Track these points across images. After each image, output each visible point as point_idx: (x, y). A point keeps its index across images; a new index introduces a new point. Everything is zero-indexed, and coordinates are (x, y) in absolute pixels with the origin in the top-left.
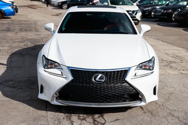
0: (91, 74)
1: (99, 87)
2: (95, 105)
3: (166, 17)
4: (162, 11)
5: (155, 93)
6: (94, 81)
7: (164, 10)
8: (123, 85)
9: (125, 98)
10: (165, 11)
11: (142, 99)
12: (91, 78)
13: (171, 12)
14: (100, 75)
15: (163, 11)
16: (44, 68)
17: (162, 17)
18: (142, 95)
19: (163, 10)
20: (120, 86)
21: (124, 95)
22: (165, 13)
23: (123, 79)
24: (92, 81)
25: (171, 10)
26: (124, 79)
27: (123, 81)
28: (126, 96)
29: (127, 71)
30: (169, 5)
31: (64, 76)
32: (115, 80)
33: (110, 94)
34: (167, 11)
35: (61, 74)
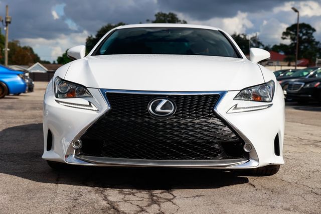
0: (147, 100)
1: (161, 124)
2: (154, 162)
3: (310, 96)
4: (302, 86)
5: (277, 152)
6: (152, 112)
7: (306, 83)
8: (211, 121)
9: (214, 149)
10: (308, 86)
11: (251, 155)
12: (147, 105)
13: (318, 87)
14: (165, 101)
15: (304, 86)
16: (57, 97)
17: (302, 95)
18: (251, 146)
19: (303, 84)
20: (204, 124)
21: (212, 143)
22: (308, 88)
23: (209, 110)
24: (147, 111)
25: (318, 84)
26: (213, 110)
27: (210, 113)
28: (216, 146)
29: (219, 98)
30: (315, 77)
31: (94, 108)
32: (194, 110)
33: (184, 138)
34: (312, 84)
35: (88, 104)
